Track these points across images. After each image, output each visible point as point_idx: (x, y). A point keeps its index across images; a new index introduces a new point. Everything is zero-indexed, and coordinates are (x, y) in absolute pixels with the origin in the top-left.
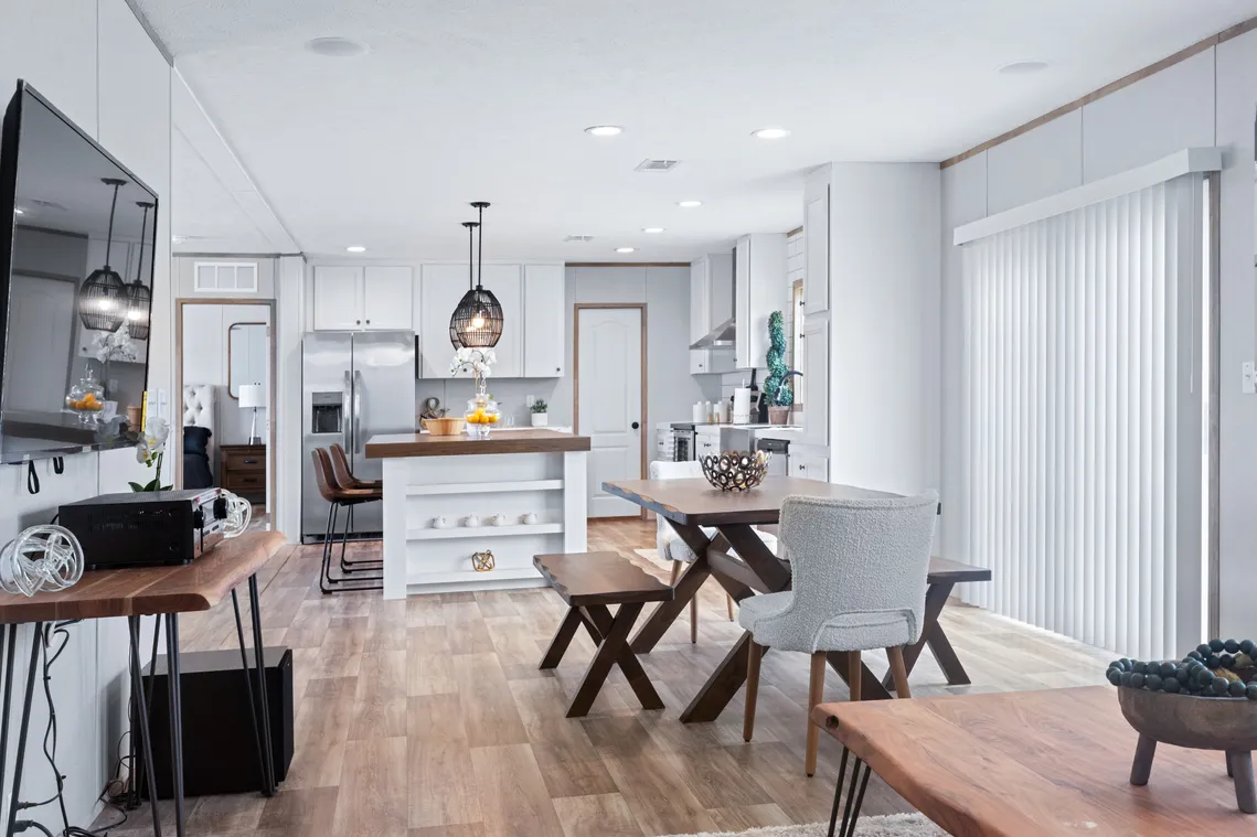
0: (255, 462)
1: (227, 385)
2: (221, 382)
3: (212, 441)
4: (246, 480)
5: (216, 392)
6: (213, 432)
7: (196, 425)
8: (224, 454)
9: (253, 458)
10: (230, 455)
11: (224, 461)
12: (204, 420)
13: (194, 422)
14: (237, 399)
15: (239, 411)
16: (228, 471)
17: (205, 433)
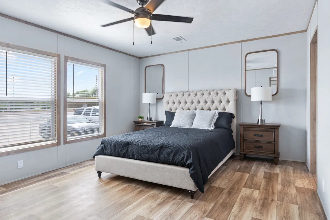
0: (262, 136)
1: (244, 88)
2: (240, 86)
3: (235, 121)
4: (255, 147)
5: (237, 93)
6: (235, 116)
7: (227, 111)
8: (242, 129)
9: (260, 133)
10: (245, 130)
11: (242, 133)
12: (230, 109)
13: (225, 110)
14: (250, 96)
15: (251, 103)
16: (244, 140)
17: (231, 116)
